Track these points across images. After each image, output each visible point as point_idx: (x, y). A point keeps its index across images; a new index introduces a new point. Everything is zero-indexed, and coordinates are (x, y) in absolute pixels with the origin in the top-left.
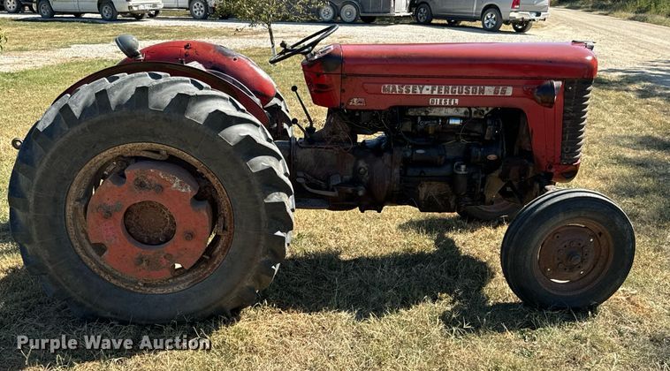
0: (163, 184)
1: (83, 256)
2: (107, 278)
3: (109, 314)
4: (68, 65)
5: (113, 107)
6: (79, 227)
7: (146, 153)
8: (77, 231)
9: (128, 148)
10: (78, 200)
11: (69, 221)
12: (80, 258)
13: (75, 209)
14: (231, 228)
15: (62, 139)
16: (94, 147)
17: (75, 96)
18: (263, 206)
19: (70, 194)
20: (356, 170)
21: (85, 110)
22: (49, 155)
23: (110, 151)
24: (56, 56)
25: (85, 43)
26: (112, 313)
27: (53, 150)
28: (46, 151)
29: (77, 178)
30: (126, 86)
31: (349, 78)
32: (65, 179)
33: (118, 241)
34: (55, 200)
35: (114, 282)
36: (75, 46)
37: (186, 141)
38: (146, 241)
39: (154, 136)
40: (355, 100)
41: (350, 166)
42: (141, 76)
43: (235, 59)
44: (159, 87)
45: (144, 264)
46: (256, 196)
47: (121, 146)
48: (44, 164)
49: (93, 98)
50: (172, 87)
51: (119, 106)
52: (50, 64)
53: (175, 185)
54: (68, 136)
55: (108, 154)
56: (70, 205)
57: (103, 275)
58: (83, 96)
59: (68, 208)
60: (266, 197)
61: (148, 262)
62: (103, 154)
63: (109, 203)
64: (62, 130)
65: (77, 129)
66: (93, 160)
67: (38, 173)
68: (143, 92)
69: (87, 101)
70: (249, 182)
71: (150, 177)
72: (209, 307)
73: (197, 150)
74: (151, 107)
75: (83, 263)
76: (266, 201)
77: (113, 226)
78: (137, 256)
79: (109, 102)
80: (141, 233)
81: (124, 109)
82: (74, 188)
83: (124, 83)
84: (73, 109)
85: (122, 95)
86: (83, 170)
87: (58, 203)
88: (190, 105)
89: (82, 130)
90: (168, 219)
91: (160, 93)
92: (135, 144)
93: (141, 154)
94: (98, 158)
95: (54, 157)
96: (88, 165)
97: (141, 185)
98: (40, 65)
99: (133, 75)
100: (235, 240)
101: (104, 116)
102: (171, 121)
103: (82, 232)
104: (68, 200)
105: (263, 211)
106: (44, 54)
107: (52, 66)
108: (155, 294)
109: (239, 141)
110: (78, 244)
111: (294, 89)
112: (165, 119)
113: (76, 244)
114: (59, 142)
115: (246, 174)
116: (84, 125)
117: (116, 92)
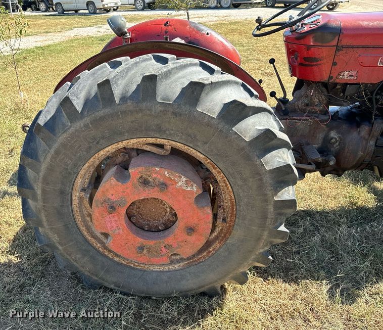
0: (169, 183)
1: (89, 238)
2: (110, 256)
3: (112, 286)
4: (71, 41)
5: (117, 100)
6: (85, 212)
7: (149, 147)
8: (83, 216)
9: (133, 143)
10: (83, 190)
11: (75, 209)
12: (86, 240)
13: (81, 199)
14: (231, 221)
15: (65, 136)
16: (98, 143)
17: (76, 85)
18: (272, 203)
19: (75, 186)
20: (327, 140)
21: (87, 103)
22: (52, 151)
23: (114, 146)
24: (66, 35)
25: (81, 27)
26: (115, 286)
27: (56, 146)
28: (50, 147)
29: (82, 172)
30: (130, 74)
31: (345, 50)
32: (70, 173)
33: (121, 232)
34: (62, 192)
35: (116, 259)
36: (75, 29)
37: (195, 137)
38: (146, 229)
39: (160, 131)
40: (346, 73)
41: (320, 136)
42: (145, 60)
43: (208, 34)
44: (167, 74)
45: (145, 251)
46: (266, 195)
47: (124, 142)
48: (48, 159)
49: (95, 88)
50: (181, 73)
51: (124, 99)
52: (62, 40)
53: (180, 184)
54: (70, 131)
55: (111, 149)
56: (76, 195)
57: (107, 253)
58: (84, 86)
59: (74, 198)
60: (276, 195)
61: (149, 250)
62: (107, 149)
63: (114, 198)
64: (64, 125)
65: (79, 124)
66: (96, 155)
67: (44, 167)
68: (150, 80)
69: (89, 93)
70: (261, 180)
71: (155, 176)
72: (203, 287)
73: (206, 147)
74: (159, 100)
75: (89, 244)
76: (276, 199)
77: (117, 218)
78: (139, 245)
79: (112, 94)
80: (141, 221)
81: (129, 103)
82: (79, 181)
83: (128, 69)
84: (74, 103)
85: (127, 85)
86: (87, 165)
87: (65, 195)
88: (203, 95)
89: (85, 126)
90: (168, 210)
91: (169, 81)
92: (139, 140)
93: (144, 148)
94: (102, 153)
95: (57, 153)
96: (92, 159)
97: (145, 182)
98: (57, 41)
99: (137, 59)
100: (234, 232)
101: (107, 111)
102: (180, 115)
103: (88, 216)
104: (74, 190)
105: (271, 208)
106: (60, 34)
107: (63, 42)
108: (152, 270)
109: (255, 136)
110: (84, 228)
111: (272, 61)
112: (174, 113)
113: (83, 229)
114: (62, 138)
115: (258, 172)
116: (87, 120)
117: (119, 82)
